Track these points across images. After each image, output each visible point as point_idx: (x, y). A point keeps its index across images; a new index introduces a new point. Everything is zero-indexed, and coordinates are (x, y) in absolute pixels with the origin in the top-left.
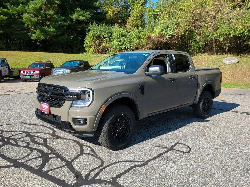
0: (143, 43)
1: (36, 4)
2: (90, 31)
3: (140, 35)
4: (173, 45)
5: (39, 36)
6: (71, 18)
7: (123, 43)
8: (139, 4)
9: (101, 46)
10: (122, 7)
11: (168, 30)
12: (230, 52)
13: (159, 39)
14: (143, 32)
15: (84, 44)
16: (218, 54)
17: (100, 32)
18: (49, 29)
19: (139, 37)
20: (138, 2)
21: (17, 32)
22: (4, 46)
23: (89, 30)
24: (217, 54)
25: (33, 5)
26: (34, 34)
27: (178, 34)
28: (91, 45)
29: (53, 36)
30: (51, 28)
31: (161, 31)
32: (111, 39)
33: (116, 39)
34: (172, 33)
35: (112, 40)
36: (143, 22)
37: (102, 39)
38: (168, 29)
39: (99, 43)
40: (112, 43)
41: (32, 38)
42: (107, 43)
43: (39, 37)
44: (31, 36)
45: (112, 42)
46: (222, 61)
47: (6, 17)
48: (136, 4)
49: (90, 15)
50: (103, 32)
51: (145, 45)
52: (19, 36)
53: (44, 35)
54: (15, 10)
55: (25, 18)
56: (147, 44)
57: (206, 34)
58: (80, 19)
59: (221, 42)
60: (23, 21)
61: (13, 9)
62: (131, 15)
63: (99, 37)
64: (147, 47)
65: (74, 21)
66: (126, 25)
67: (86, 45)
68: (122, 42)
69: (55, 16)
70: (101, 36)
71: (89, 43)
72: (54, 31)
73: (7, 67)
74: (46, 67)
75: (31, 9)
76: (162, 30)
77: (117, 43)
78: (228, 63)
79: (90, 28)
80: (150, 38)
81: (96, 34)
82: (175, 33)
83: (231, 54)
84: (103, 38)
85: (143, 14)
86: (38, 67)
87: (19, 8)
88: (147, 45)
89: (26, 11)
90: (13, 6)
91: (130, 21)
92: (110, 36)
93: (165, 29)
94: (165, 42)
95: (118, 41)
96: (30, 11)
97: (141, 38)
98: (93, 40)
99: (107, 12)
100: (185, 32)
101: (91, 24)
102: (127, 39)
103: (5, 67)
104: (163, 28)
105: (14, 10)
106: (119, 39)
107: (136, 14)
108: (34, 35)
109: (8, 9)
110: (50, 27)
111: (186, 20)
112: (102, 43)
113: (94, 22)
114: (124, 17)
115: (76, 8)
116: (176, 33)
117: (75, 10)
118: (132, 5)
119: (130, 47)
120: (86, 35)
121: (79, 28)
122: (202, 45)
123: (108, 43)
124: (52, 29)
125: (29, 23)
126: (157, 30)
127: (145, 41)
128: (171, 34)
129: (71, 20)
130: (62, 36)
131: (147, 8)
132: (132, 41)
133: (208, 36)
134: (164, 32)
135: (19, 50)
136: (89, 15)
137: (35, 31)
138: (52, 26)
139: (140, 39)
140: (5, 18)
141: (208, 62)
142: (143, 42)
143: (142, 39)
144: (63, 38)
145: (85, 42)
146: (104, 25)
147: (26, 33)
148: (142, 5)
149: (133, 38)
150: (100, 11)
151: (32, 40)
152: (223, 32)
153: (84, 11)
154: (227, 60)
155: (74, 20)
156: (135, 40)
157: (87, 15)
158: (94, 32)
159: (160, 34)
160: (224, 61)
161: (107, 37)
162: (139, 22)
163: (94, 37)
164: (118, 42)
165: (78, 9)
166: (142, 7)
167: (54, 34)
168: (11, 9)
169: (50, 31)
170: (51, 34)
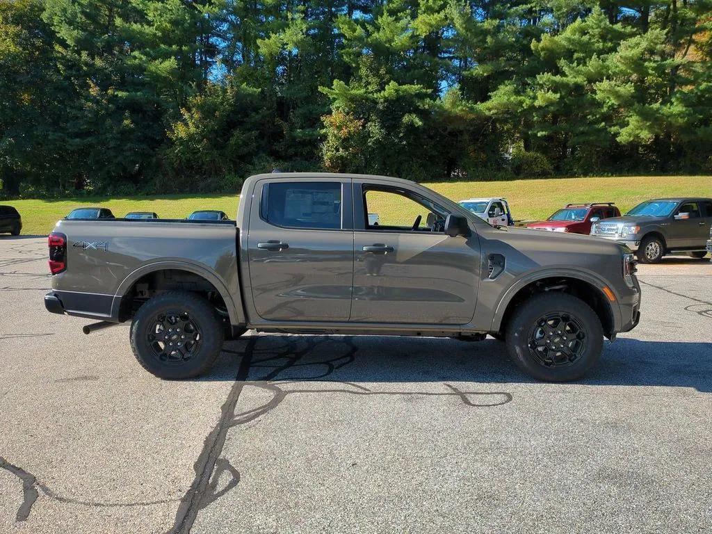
5: (637, 132)
18: (670, 108)
21: (582, 129)
22: (548, 167)
26: (623, 129)
29: (679, 128)
30: (675, 104)
41: (618, 139)
43: (637, 136)
44: (616, 135)
47: (558, 96)
52: (587, 138)
53: (650, 128)
54: (580, 74)
55: (600, 90)
60: (597, 97)
61: (575, 72)
72: (682, 112)
75: (618, 64)
87: (590, 68)
89: (606, 69)
90: (575, 64)
96: (616, 70)
108: (624, 131)
109: (563, 74)
110: (672, 103)
124: (677, 108)
125: (614, 101)
137: (628, 119)
138: (677, 99)
140: (555, 97)
147: (604, 129)
151: (618, 145)
167: (680, 120)
168: (572, 72)
169: (671, 115)
170: (673, 121)
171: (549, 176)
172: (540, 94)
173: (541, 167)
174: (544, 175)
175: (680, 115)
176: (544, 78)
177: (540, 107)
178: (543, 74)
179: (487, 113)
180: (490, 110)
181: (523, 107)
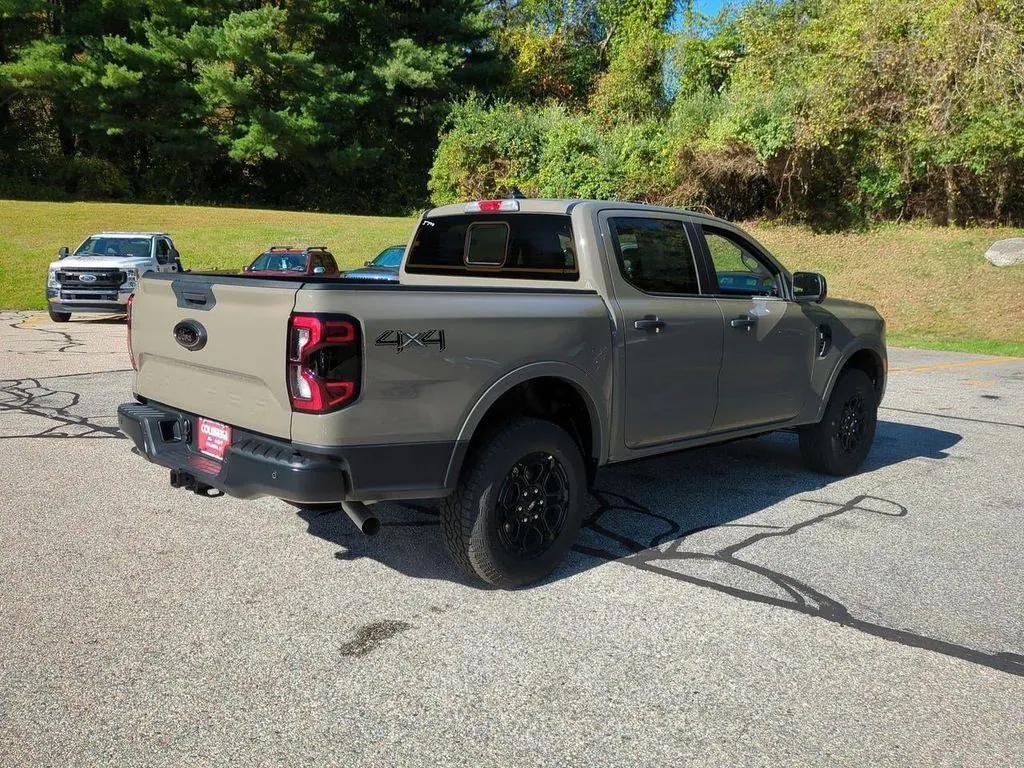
0: (664, 179)
1: (251, 24)
2: (453, 128)
3: (653, 145)
4: (785, 188)
5: (259, 147)
6: (376, 76)
7: (585, 177)
8: (646, 19)
9: (497, 190)
10: (576, 34)
11: (769, 130)
12: (1013, 218)
13: (730, 163)
14: (661, 133)
15: (429, 177)
16: (964, 227)
17: (496, 132)
18: (298, 120)
19: (646, 156)
20: (640, 14)
21: (176, 132)
23: (450, 127)
24: (961, 223)
25: (241, 30)
26: (237, 141)
27: (806, 144)
28: (456, 185)
29: (310, 148)
30: (305, 115)
31: (739, 133)
32: (537, 160)
33: (557, 161)
34: (784, 142)
35: (540, 165)
36: (657, 91)
37: (499, 161)
38: (769, 127)
39: (489, 175)
40: (541, 176)
41: (231, 154)
42: (518, 176)
43: (258, 153)
44: (226, 147)
45: (538, 172)
46: (981, 252)
47: (140, 75)
48: (630, 22)
49: (450, 66)
50: (505, 135)
51: (670, 186)
52: (182, 146)
53: (274, 144)
54: (172, 49)
55: (209, 78)
56: (678, 183)
57: (921, 147)
58: (413, 82)
59: (979, 176)
60: (197, 87)
61: (164, 43)
62: (613, 64)
63: (488, 153)
64: (678, 193)
65: (386, 90)
66: (590, 105)
67: (438, 184)
68: (578, 174)
69: (319, 70)
70: (498, 148)
71: (448, 176)
72: (314, 128)
73: (175, 265)
74: (312, 268)
75: (231, 44)
76: (744, 129)
77: (559, 178)
78: (1003, 260)
79: (455, 116)
80: (692, 158)
81: (477, 141)
82: (794, 141)
83: (1016, 225)
84: (506, 155)
85: (658, 62)
86: (285, 266)
87: (186, 41)
88: (681, 188)
89: (213, 49)
90: (165, 32)
91: (609, 86)
92: (534, 147)
93: (755, 124)
94: (754, 176)
95: (563, 170)
96: (228, 53)
97: (656, 158)
98: (463, 164)
99: (515, 53)
100: (833, 137)
101: (460, 102)
102: (600, 163)
103: (171, 266)
104: (747, 122)
105: (169, 46)
106: (568, 160)
107: (631, 61)
108: (239, 143)
109: (145, 43)
110: (300, 113)
111: (840, 90)
112: (500, 176)
113: (469, 95)
114: (581, 72)
115: (396, 39)
116: (800, 142)
117: (392, 45)
118: (617, 24)
119: (613, 191)
120: (437, 143)
121: (405, 114)
122: (903, 188)
123: (522, 176)
124: (307, 121)
125: (224, 98)
126: (722, 129)
127: (673, 170)
128: (780, 145)
129: (378, 84)
130: (342, 147)
131: (674, 36)
132: (618, 170)
133: (926, 155)
134: (750, 137)
135: (180, 198)
136: (446, 63)
137: (244, 128)
138: (308, 109)
139: (652, 163)
140: (134, 78)
141: (924, 255)
142: (662, 174)
143: (659, 162)
144: (347, 156)
145: (433, 172)
146: (509, 104)
147: (207, 137)
148: (655, 25)
149: (622, 157)
150: (486, 46)
151: (228, 161)
152: (988, 138)
153: (425, 49)
154: (1002, 250)
155: (390, 86)
156: (632, 166)
157: (438, 66)
158: (470, 132)
159: (731, 142)
160: (989, 254)
161: (521, 154)
162: (642, 94)
163: (468, 151)
164: (565, 173)
165: (406, 42)
166: (655, 31)
167: (312, 138)
168: (159, 42)
169: (300, 129)
170: (303, 138)
171: (126, 199)
172: (110, 68)
173: (110, 184)
174: (116, 196)
175: (310, 130)
176: (114, 43)
177: (110, 88)
178: (114, 36)
179: (15, 82)
180: (20, 78)
181: (82, 84)
